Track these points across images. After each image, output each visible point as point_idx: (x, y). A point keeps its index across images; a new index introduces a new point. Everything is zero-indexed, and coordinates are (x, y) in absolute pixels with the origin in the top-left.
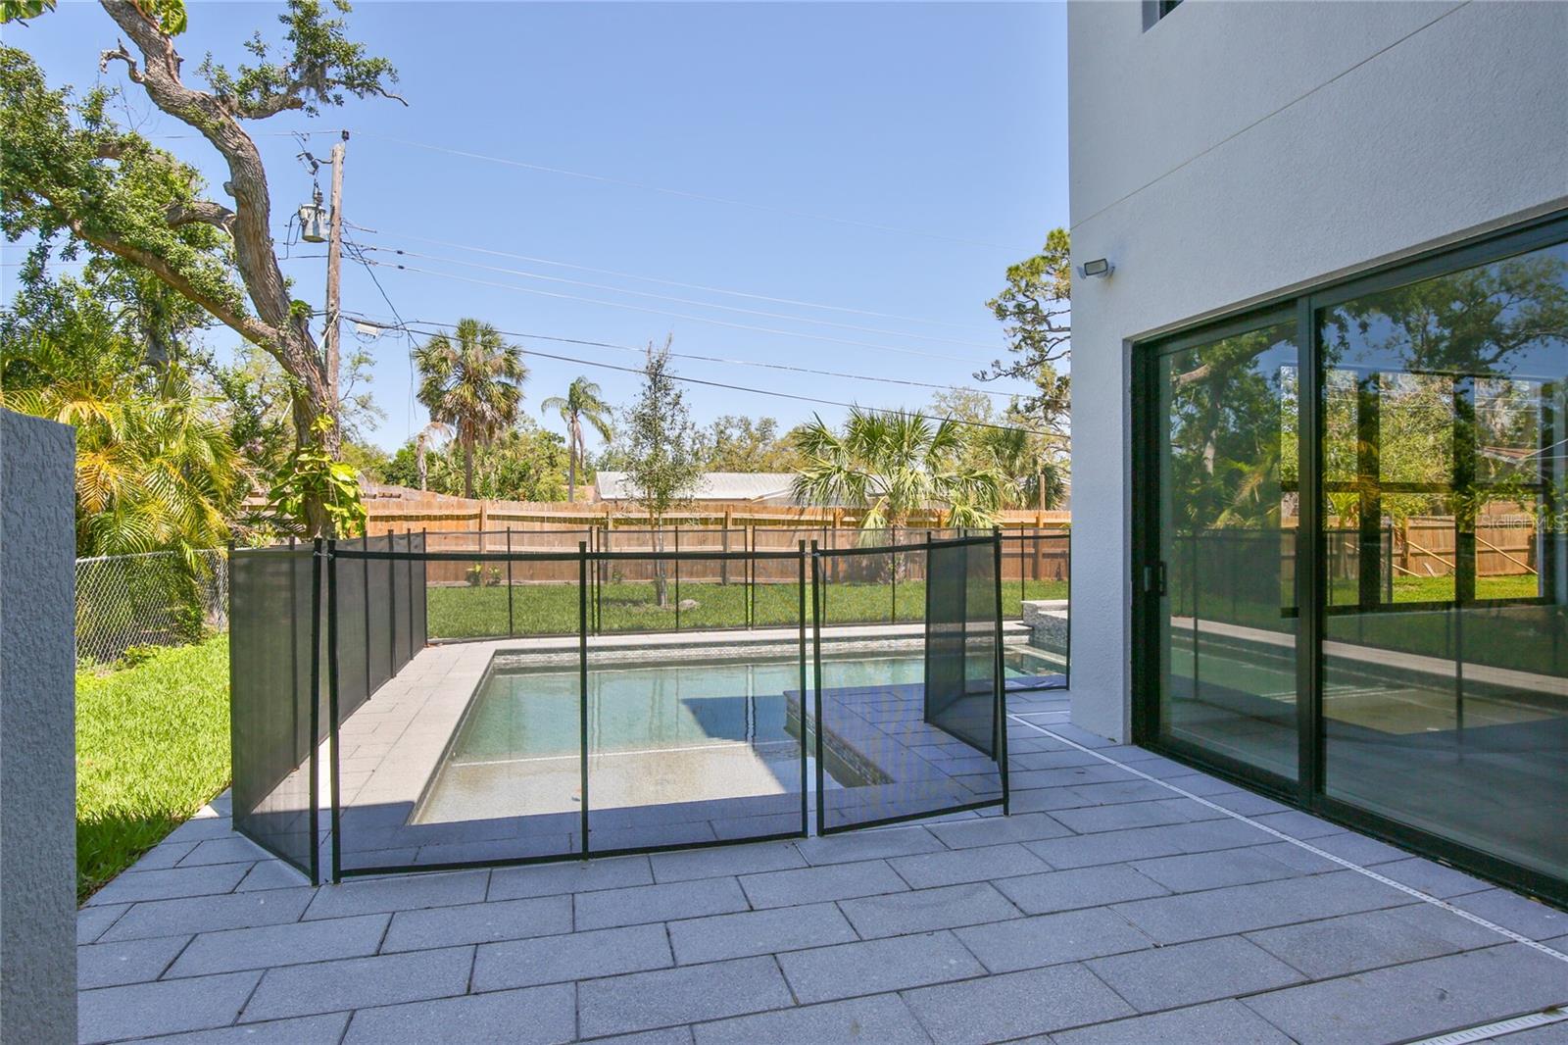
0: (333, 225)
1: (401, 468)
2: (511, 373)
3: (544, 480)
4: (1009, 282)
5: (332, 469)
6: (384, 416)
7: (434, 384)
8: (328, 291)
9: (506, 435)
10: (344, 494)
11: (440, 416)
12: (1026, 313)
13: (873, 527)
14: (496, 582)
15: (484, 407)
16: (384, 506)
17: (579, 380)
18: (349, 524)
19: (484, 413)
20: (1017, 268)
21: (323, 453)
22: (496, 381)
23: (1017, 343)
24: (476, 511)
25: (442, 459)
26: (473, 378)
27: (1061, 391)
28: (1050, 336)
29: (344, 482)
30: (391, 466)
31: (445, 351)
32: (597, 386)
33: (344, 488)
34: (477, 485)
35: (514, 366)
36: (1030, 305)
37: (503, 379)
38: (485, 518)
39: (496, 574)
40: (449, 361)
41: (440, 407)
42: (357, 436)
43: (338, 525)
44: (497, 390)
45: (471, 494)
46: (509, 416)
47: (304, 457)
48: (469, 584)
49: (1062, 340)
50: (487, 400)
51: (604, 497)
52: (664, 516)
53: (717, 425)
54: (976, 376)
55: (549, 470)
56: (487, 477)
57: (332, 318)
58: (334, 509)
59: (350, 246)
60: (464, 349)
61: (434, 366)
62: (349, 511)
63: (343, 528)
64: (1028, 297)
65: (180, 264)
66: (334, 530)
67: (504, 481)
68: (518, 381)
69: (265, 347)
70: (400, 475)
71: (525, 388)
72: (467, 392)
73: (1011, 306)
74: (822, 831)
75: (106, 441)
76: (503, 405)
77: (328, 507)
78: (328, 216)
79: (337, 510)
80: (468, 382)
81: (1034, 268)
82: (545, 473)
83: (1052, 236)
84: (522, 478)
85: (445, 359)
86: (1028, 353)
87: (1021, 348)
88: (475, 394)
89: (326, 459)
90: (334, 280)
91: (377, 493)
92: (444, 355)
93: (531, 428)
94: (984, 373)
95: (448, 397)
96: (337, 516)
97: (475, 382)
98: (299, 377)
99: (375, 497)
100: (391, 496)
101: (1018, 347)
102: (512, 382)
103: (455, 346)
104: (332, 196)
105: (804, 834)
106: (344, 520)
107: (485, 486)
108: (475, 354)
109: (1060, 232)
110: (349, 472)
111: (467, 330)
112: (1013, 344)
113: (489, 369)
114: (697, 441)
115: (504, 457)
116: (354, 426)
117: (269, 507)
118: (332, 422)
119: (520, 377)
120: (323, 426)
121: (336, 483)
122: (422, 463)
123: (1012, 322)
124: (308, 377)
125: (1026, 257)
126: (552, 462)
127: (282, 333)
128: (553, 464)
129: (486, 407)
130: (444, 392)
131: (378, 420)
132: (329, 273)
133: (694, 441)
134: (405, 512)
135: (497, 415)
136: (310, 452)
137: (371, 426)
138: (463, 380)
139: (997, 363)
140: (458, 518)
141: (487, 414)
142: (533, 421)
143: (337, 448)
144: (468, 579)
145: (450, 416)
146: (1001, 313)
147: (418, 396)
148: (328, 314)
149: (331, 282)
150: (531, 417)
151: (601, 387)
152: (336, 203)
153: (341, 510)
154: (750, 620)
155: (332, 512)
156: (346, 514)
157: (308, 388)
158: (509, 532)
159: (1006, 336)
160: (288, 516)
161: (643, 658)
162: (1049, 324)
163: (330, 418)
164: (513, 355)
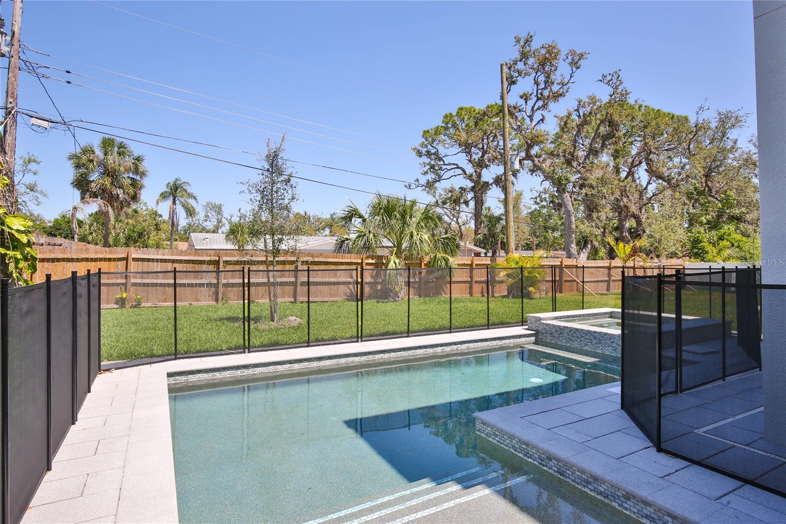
0: (13, 45)
1: (58, 229)
2: (137, 172)
3: (152, 238)
4: (423, 139)
5: (7, 220)
6: (45, 195)
7: (84, 176)
8: (7, 92)
9: (130, 211)
10: (18, 240)
11: (87, 196)
12: (431, 155)
13: (394, 267)
14: (138, 305)
15: (118, 192)
16: (51, 251)
17: (177, 180)
18: (22, 264)
19: (118, 195)
20: (428, 131)
22: (125, 177)
23: (426, 171)
24: (124, 255)
25: (87, 224)
26: (110, 173)
27: (462, 194)
28: (444, 167)
29: (18, 231)
30: (50, 227)
31: (92, 155)
32: (188, 183)
33: (16, 235)
34: (111, 240)
35: (139, 167)
36: (433, 151)
37: (131, 175)
38: (130, 260)
39: (138, 299)
40: (94, 162)
41: (88, 190)
42: (26, 208)
43: (12, 267)
44: (127, 182)
45: (106, 244)
46: (135, 198)
48: (118, 306)
49: (450, 170)
50: (120, 187)
51: (197, 248)
52: (277, 259)
54: (406, 187)
55: (155, 232)
56: (117, 235)
57: (10, 112)
58: (8, 252)
59: (27, 63)
60: (105, 155)
61: (84, 165)
62: (22, 254)
63: (16, 268)
64: (433, 147)
66: (8, 269)
67: (129, 238)
68: (141, 177)
70: (57, 233)
71: (146, 182)
72: (107, 181)
73: (424, 150)
76: (131, 191)
77: (3, 250)
78: (9, 38)
79: (11, 253)
80: (107, 176)
81: (437, 132)
82: (153, 234)
83: (446, 116)
84: (140, 236)
85: (92, 161)
86: (431, 177)
87: (428, 173)
88: (112, 183)
89: (1, 211)
90: (12, 85)
91: (44, 242)
92: (91, 158)
93: (144, 208)
94: (410, 185)
95: (93, 185)
96: (10, 258)
97: (112, 176)
99: (42, 245)
100: (55, 245)
101: (426, 173)
102: (138, 178)
103: (99, 153)
104: (12, 24)
106: (17, 261)
107: (116, 240)
108: (113, 159)
109: (451, 114)
110: (23, 223)
111: (107, 144)
112: (424, 171)
113: (122, 169)
115: (128, 224)
116: (24, 202)
119: (143, 174)
121: (10, 231)
122: (75, 225)
123: (426, 160)
125: (434, 126)
126: (157, 228)
129: (120, 191)
130: (91, 182)
131: (41, 199)
132: (8, 79)
134: (69, 256)
135: (127, 197)
137: (36, 203)
138: (104, 174)
139: (417, 180)
140: (109, 260)
141: (120, 196)
142: (146, 203)
143: (12, 204)
144: (117, 303)
145: (95, 195)
146: (420, 154)
147: (72, 183)
148: (6, 108)
149: (10, 86)
150: (145, 200)
151: (190, 184)
152: (16, 29)
153: (14, 253)
154: (360, 335)
155: (6, 254)
156: (19, 256)
158: (175, 271)
159: (421, 167)
161: (290, 370)
162: (444, 162)
163: (6, 178)
164: (138, 161)
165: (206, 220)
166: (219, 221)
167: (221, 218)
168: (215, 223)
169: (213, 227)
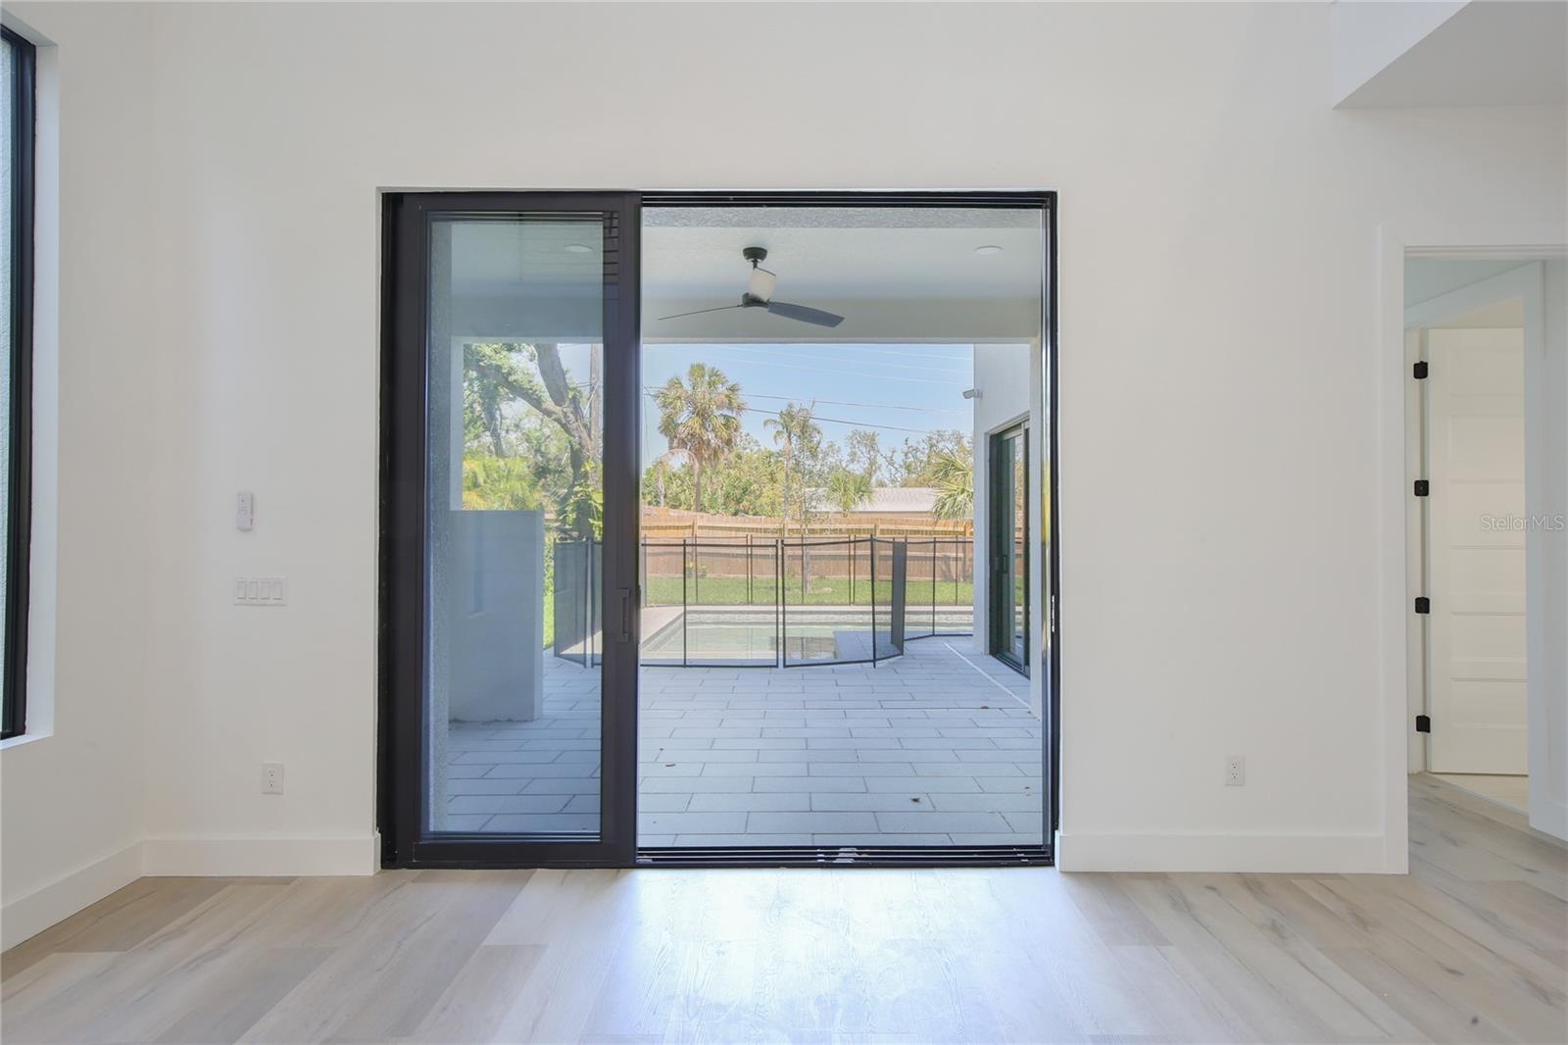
2: (730, 407)
3: (765, 494)
7: (671, 418)
9: (731, 457)
11: (675, 445)
14: (703, 575)
15: (709, 436)
17: (791, 406)
19: (709, 441)
21: (588, 486)
22: (718, 414)
25: (679, 478)
26: (701, 413)
31: (680, 391)
34: (705, 500)
35: (734, 401)
37: (726, 412)
39: (704, 570)
40: (682, 399)
41: (676, 437)
44: (720, 422)
45: (701, 508)
46: (731, 442)
47: (577, 489)
50: (712, 430)
53: (930, 439)
56: (714, 493)
57: (594, 388)
60: (694, 387)
61: (671, 403)
65: (509, 374)
67: (729, 496)
68: (737, 413)
69: (555, 420)
72: (696, 424)
74: (785, 666)
75: (476, 485)
76: (725, 434)
77: (591, 521)
79: (596, 523)
80: (697, 415)
82: (766, 488)
84: (745, 491)
85: (679, 397)
88: (703, 425)
89: (590, 489)
92: (679, 393)
93: (756, 448)
95: (681, 429)
96: (596, 526)
97: (702, 415)
98: (574, 437)
102: (733, 415)
103: (687, 386)
105: (777, 666)
107: (713, 500)
108: (703, 393)
111: (696, 373)
113: (713, 404)
114: (910, 455)
115: (729, 475)
117: (556, 521)
118: (593, 465)
119: (739, 410)
120: (588, 468)
122: (661, 484)
124: (580, 437)
127: (565, 410)
128: (773, 480)
129: (711, 436)
130: (679, 425)
133: (906, 455)
135: (720, 442)
136: (580, 485)
138: (693, 414)
140: (678, 528)
141: (712, 441)
142: (757, 442)
145: (683, 443)
147: (660, 428)
148: (590, 385)
150: (755, 438)
153: (599, 523)
155: (593, 524)
157: (580, 444)
160: (567, 527)
164: (733, 391)
165: (852, 461)
166: (872, 463)
167: (875, 457)
168: (867, 465)
169: (862, 472)
